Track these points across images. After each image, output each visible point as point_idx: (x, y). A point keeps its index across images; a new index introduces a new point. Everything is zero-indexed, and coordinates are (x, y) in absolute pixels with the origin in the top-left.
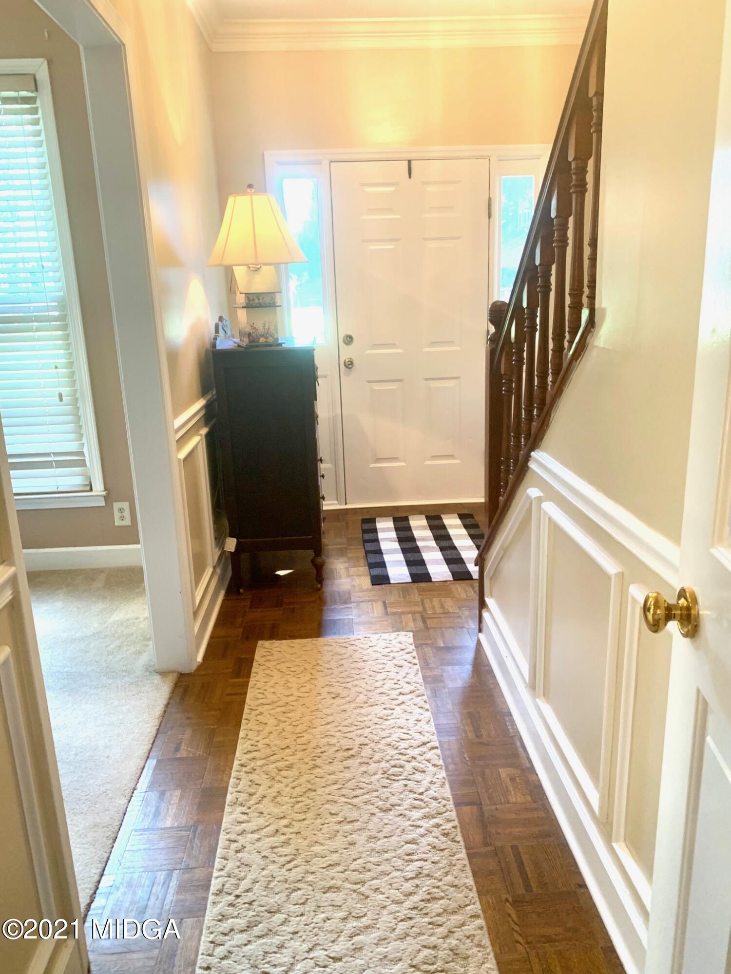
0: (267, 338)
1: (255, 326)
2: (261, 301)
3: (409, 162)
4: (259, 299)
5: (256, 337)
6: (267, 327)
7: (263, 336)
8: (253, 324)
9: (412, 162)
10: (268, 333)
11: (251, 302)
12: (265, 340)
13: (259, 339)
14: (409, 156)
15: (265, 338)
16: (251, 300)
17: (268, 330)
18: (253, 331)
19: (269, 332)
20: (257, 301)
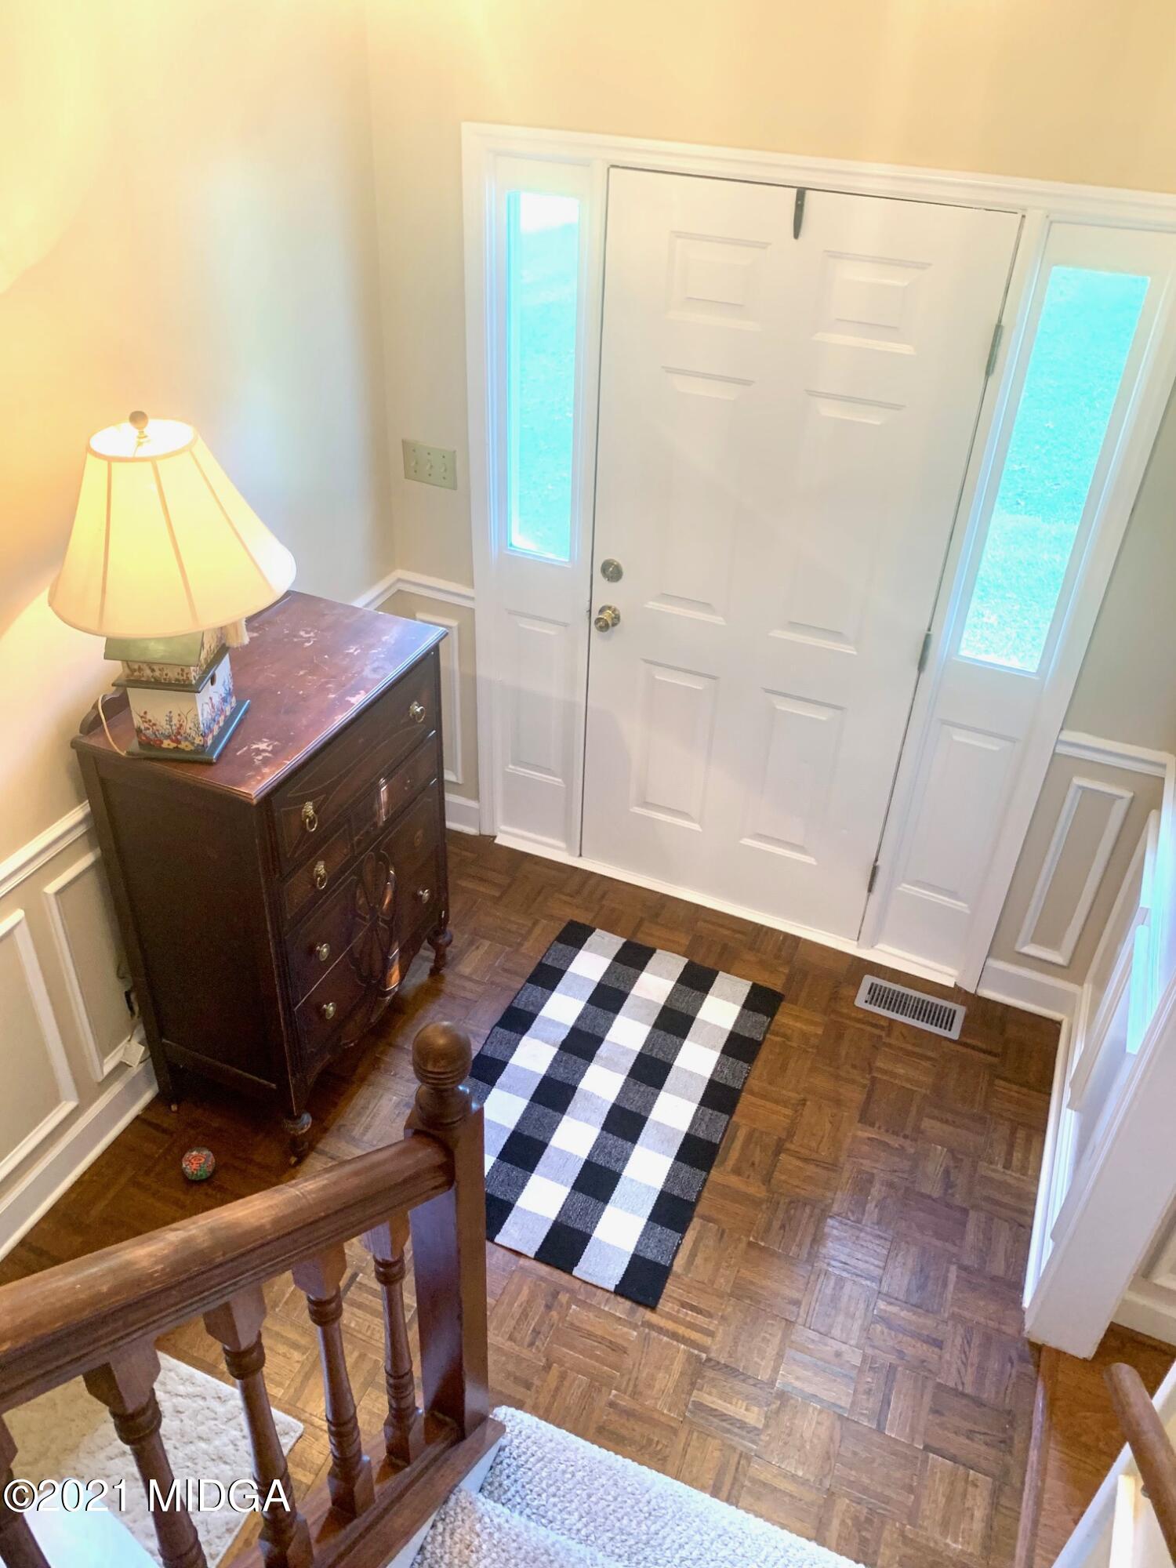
0: (178, 742)
1: (149, 717)
2: (157, 673)
3: (801, 194)
4: (153, 670)
5: (153, 737)
6: (175, 721)
7: (169, 737)
8: (145, 713)
9: (808, 193)
10: (179, 733)
11: (136, 674)
12: (173, 745)
13: (162, 743)
14: (803, 180)
15: (173, 741)
16: (135, 670)
17: (179, 728)
18: (146, 725)
19: (182, 732)
20: (148, 672)
